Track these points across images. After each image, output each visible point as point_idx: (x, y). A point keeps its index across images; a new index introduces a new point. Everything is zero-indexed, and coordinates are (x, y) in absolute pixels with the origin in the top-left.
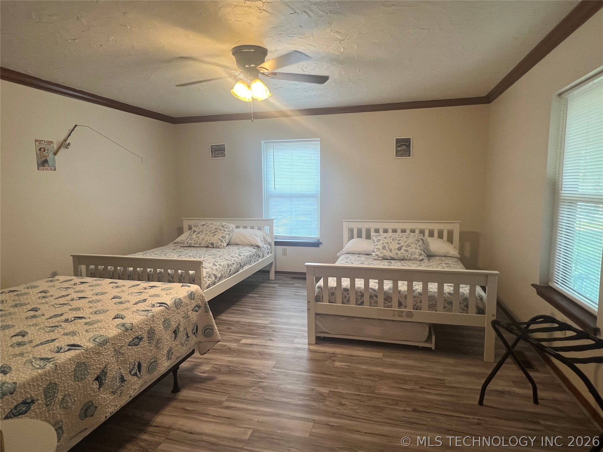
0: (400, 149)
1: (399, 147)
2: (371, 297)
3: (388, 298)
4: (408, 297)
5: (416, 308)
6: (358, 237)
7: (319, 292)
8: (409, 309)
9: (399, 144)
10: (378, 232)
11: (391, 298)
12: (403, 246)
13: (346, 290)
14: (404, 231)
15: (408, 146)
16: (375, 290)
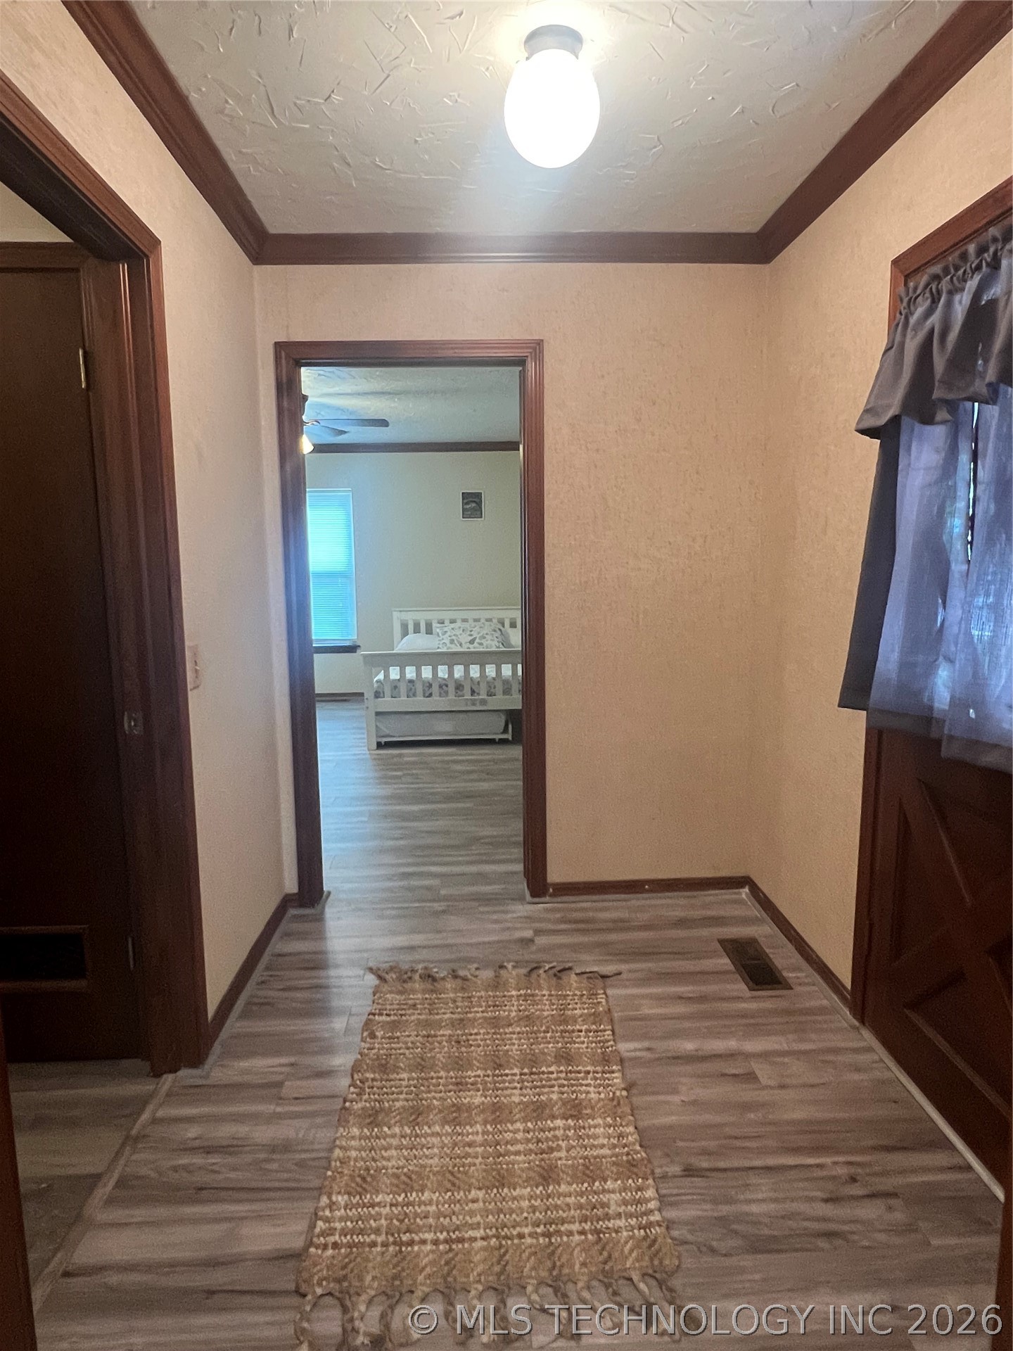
0: (468, 507)
1: (467, 503)
2: (441, 687)
3: (459, 687)
4: (481, 684)
5: (490, 694)
6: (415, 633)
7: (378, 687)
8: (483, 695)
9: (465, 501)
10: (443, 623)
11: (463, 686)
12: (475, 638)
13: (411, 681)
14: (476, 620)
15: (479, 504)
16: (444, 679)
